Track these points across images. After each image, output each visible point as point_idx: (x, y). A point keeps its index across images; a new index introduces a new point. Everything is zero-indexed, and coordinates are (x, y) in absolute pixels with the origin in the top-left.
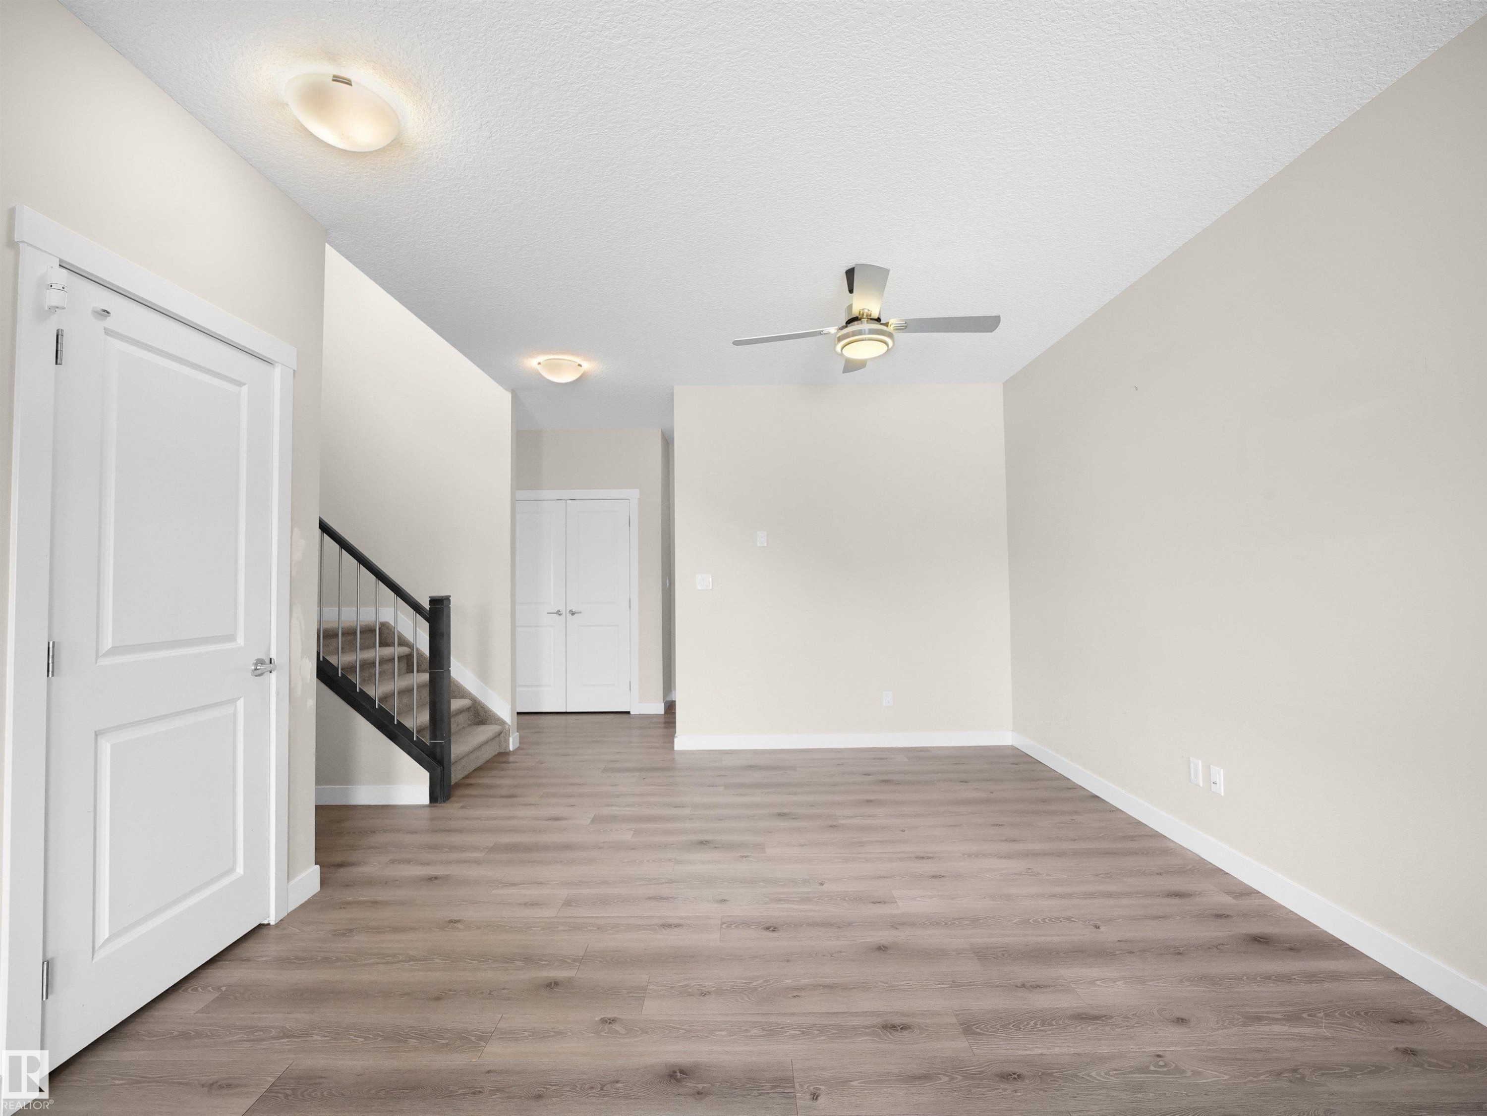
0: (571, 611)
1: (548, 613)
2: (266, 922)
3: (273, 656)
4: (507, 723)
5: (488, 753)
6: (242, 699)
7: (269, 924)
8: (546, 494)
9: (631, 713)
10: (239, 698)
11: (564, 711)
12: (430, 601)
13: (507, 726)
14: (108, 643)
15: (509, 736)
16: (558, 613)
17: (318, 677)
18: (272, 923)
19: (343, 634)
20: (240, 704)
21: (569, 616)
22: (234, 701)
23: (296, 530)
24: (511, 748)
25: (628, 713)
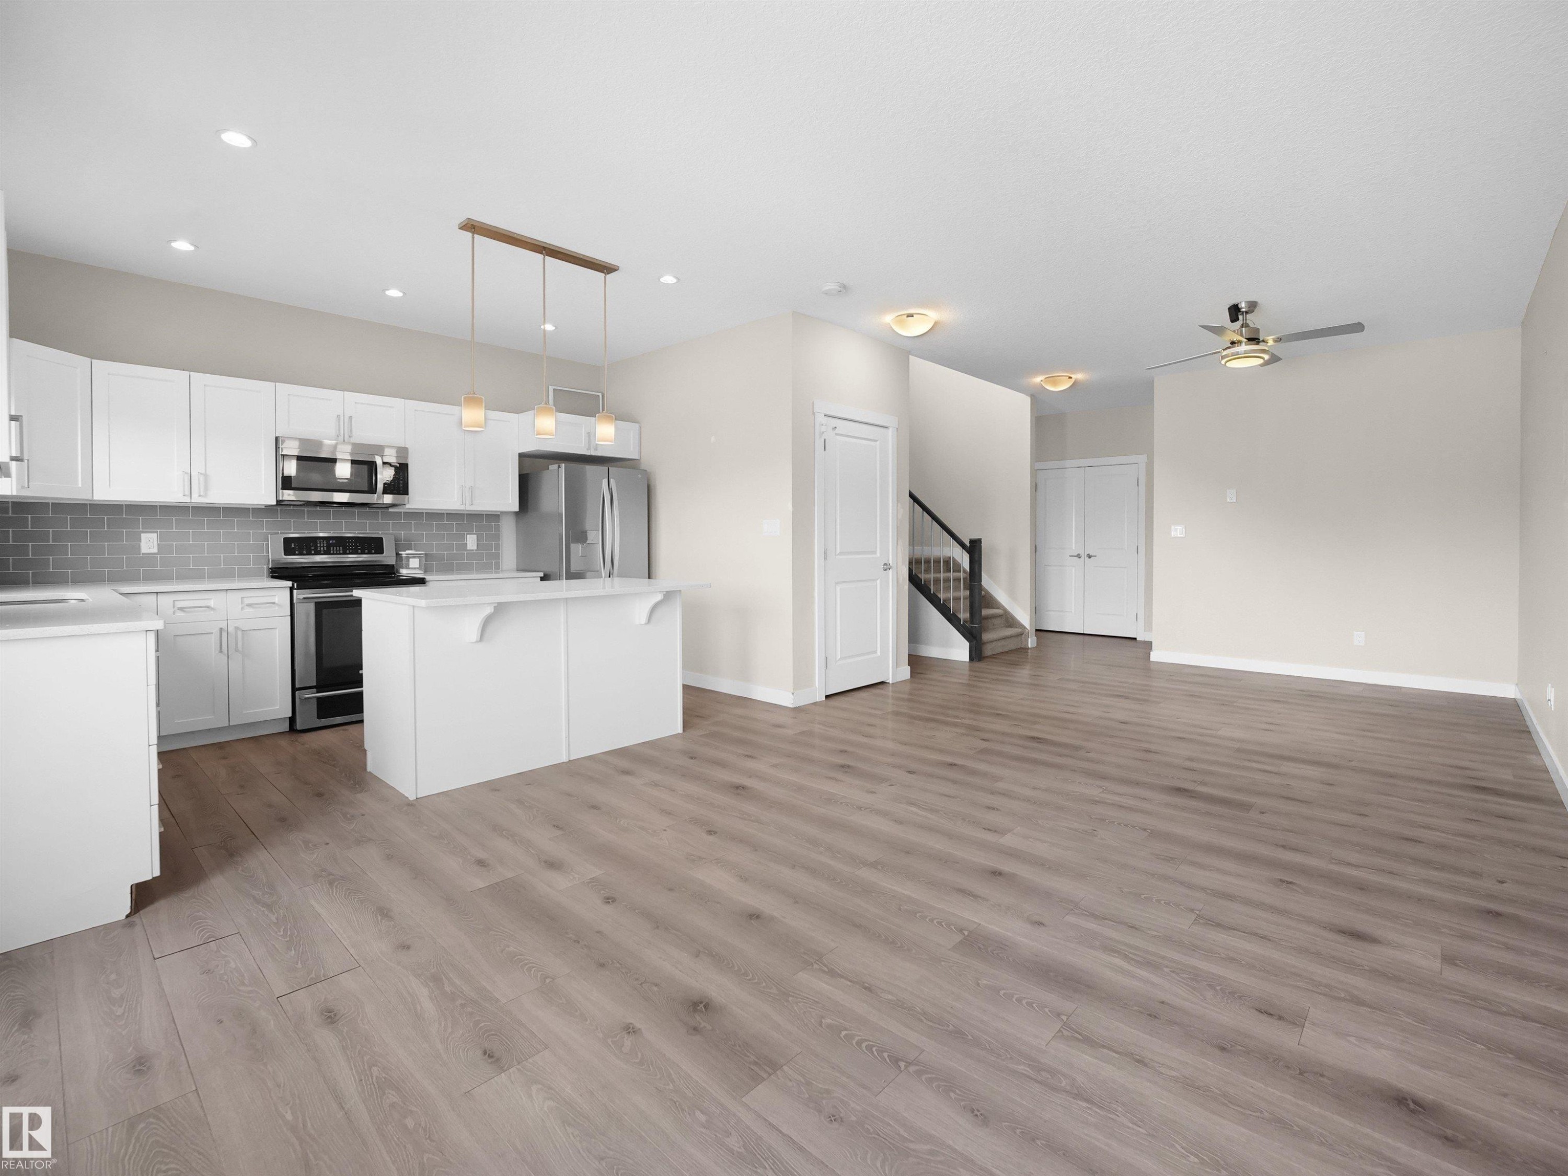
0: (1088, 554)
1: (1070, 556)
2: (888, 681)
3: (890, 562)
4: (1027, 629)
5: (1011, 645)
6: (879, 580)
7: (889, 683)
8: (1068, 463)
9: (1138, 639)
10: (878, 579)
11: (1082, 632)
12: (970, 542)
13: (1027, 631)
14: (838, 551)
15: (1028, 638)
16: (1079, 556)
17: (909, 580)
18: (891, 683)
19: (924, 562)
20: (878, 581)
21: (1087, 559)
22: (875, 580)
23: (899, 505)
24: (1030, 646)
25: (1135, 639)
